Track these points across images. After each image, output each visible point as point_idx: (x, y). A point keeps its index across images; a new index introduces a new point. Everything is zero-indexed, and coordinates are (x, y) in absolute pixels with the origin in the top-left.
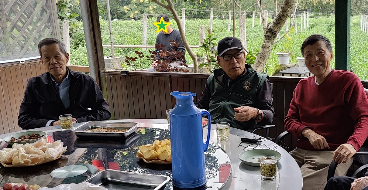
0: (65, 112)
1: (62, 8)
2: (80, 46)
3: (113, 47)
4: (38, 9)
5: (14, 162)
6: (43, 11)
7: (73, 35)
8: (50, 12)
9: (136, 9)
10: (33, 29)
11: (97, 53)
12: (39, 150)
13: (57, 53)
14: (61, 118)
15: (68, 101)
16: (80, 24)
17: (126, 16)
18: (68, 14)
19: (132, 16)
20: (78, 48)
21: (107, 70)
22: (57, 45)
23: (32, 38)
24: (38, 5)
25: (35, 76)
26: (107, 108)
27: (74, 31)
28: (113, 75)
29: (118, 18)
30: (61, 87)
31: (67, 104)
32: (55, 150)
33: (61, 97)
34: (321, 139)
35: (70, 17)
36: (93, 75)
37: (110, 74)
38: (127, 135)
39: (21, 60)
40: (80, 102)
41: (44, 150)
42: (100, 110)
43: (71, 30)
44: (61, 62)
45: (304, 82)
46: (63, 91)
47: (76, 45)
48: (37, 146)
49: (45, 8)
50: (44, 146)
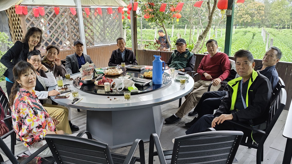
0: (123, 62)
1: (124, 24)
2: (130, 40)
3: (142, 41)
4: (116, 26)
5: (109, 74)
6: (118, 27)
7: (127, 35)
8: (120, 27)
9: (154, 24)
10: (114, 33)
11: (135, 43)
12: (115, 71)
13: (123, 42)
14: (122, 63)
15: (124, 59)
16: (130, 30)
17: (150, 27)
18: (126, 27)
19: (152, 27)
20: (129, 41)
21: (138, 49)
22: (123, 40)
23: (113, 36)
24: (116, 25)
25: (115, 50)
26: (137, 62)
27: (128, 34)
28: (140, 51)
29: (146, 28)
30: (122, 54)
31: (124, 60)
32: (120, 71)
33: (122, 57)
34: (209, 76)
35: (127, 28)
36: (133, 51)
37: (139, 51)
38: (141, 69)
39: (109, 44)
40: (128, 59)
41: (117, 71)
42: (134, 62)
43: (127, 33)
44: (124, 45)
45: (206, 56)
46: (123, 55)
47: (128, 39)
48: (115, 70)
49: (119, 26)
50: (117, 70)
